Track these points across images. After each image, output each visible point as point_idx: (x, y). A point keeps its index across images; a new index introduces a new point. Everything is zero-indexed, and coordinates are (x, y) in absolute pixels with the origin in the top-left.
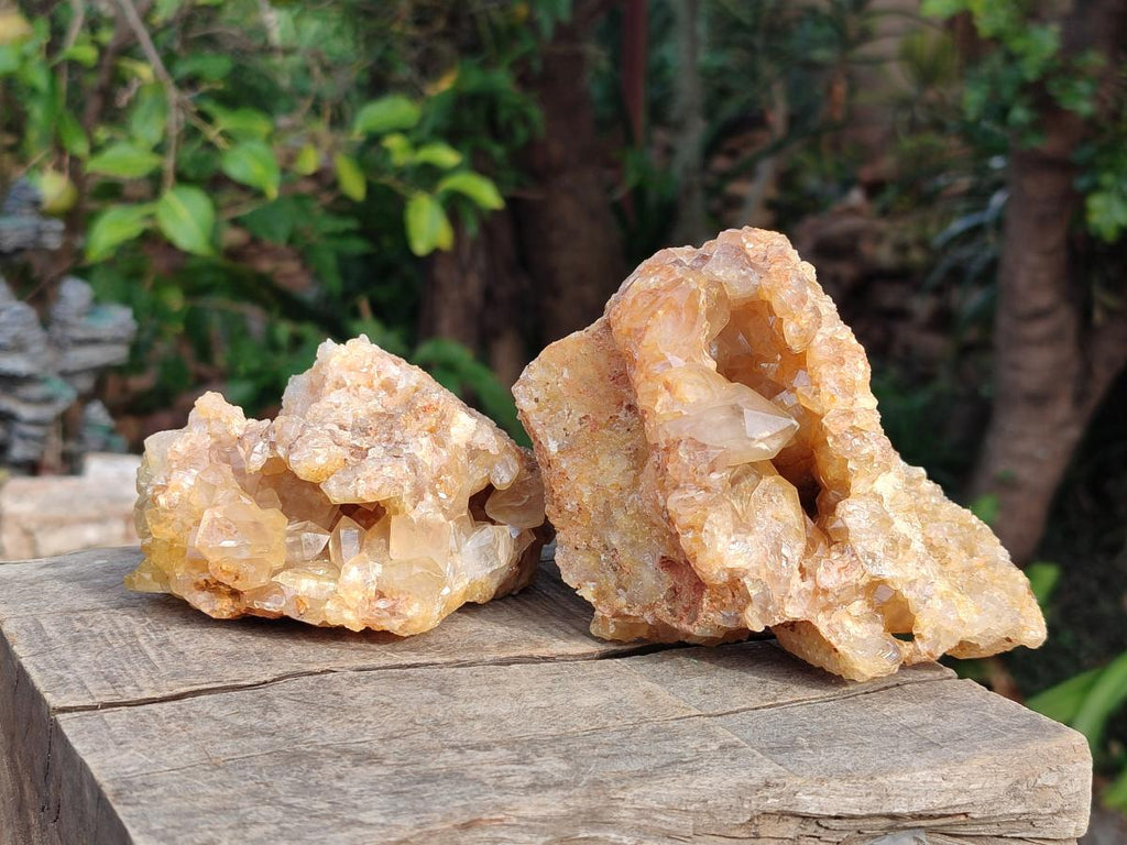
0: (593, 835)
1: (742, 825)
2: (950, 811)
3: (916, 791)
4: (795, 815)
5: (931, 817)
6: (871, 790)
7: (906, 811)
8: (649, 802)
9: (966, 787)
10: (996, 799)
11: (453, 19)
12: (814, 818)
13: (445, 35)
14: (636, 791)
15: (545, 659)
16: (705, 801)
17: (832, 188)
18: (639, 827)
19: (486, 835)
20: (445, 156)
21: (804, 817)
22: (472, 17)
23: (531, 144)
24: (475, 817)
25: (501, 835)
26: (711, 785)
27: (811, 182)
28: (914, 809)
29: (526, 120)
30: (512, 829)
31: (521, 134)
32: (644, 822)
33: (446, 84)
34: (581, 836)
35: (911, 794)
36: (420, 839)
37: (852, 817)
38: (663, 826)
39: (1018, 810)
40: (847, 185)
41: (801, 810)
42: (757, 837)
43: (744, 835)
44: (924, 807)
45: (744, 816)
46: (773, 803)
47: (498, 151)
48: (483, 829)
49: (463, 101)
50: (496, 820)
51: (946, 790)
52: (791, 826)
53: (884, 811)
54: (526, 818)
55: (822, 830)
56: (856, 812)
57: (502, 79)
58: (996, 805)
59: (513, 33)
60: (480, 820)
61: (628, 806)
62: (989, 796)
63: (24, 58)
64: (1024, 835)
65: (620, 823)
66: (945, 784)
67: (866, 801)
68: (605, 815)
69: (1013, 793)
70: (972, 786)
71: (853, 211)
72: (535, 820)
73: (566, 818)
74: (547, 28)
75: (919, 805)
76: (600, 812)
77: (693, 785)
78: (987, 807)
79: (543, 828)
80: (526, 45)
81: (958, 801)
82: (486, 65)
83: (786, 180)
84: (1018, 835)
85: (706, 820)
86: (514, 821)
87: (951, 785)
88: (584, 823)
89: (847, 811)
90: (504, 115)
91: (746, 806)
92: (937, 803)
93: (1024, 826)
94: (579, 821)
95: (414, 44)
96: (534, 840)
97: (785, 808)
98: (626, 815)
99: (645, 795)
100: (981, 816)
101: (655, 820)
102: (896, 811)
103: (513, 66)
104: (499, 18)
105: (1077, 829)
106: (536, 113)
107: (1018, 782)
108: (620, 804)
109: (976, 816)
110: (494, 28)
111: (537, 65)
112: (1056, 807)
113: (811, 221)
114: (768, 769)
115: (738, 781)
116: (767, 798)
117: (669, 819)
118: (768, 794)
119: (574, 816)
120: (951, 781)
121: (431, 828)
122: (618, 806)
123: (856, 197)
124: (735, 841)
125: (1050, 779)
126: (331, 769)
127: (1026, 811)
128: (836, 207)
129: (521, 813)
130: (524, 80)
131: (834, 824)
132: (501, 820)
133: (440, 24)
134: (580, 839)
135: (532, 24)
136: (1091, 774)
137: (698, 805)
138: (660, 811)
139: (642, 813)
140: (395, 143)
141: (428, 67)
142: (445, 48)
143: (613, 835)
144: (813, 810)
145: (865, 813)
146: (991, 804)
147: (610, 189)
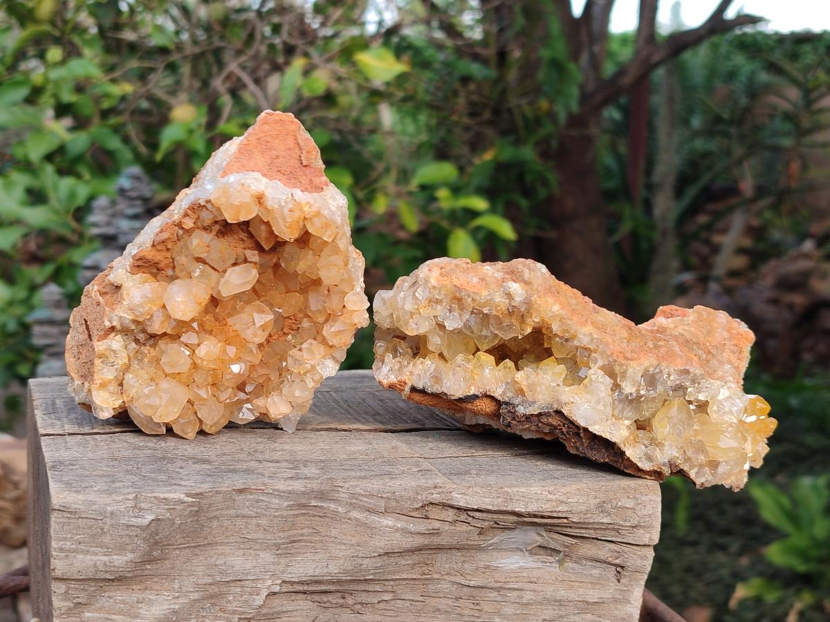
0: (320, 504)
1: (417, 509)
2: (555, 515)
3: (530, 498)
4: (452, 507)
5: (543, 517)
6: (499, 495)
7: (523, 510)
8: (358, 490)
9: (565, 500)
10: (588, 511)
11: (496, 112)
12: (465, 510)
13: (490, 123)
14: (351, 483)
15: (345, 430)
16: (394, 493)
17: (790, 238)
18: (351, 503)
19: (252, 497)
20: (480, 204)
21: (458, 509)
22: (510, 111)
23: (550, 199)
24: (247, 487)
25: (262, 498)
26: (400, 485)
27: (776, 235)
28: (529, 510)
29: (545, 183)
30: (269, 495)
31: (542, 193)
32: (355, 501)
33: (488, 156)
34: (312, 504)
35: (527, 500)
36: (210, 494)
37: (488, 511)
38: (366, 504)
39: (605, 521)
40: (803, 237)
41: (454, 503)
42: (427, 518)
43: (418, 516)
44: (536, 509)
45: (418, 503)
46: (436, 497)
47: (524, 203)
48: (251, 494)
49: (500, 167)
50: (260, 490)
51: (551, 500)
52: (450, 513)
53: (509, 508)
54: (278, 491)
55: (471, 519)
56: (490, 507)
57: (528, 153)
58: (589, 515)
59: (539, 121)
60: (250, 488)
61: (344, 491)
62: (583, 508)
63: (191, 132)
64: (613, 539)
65: (340, 500)
66: (550, 496)
67: (496, 501)
68: (329, 495)
69: (601, 507)
70: (569, 500)
71: (807, 256)
72: (284, 492)
73: (304, 493)
74: (562, 117)
75: (533, 508)
76: (327, 493)
77: (388, 484)
78: (582, 515)
79: (289, 497)
80: (548, 129)
81: (560, 508)
82: (518, 142)
83: (757, 233)
84: (609, 539)
85: (394, 504)
86: (271, 491)
87: (554, 498)
88: (315, 498)
89: (483, 507)
90: (529, 178)
91: (419, 498)
92: (546, 508)
93: (613, 533)
94: (313, 496)
95: (467, 129)
96: (282, 503)
97: (444, 501)
98: (343, 496)
99: (357, 486)
100: (578, 521)
101: (361, 501)
102: (517, 510)
103: (537, 144)
104: (528, 111)
105: (650, 539)
106: (553, 178)
107: (604, 502)
108: (340, 489)
109: (574, 520)
110: (524, 117)
111: (554, 144)
112: (635, 522)
113: (773, 263)
114: (440, 480)
115: (418, 484)
116: (433, 494)
117: (369, 501)
118: (434, 492)
119: (309, 493)
120: (554, 495)
121: (218, 489)
122: (338, 491)
123: (808, 245)
124: (412, 518)
125: (630, 504)
126: (179, 464)
127: (611, 522)
128: (792, 253)
129: (275, 488)
130: (545, 155)
131: (477, 514)
132: (263, 490)
133: (487, 115)
134: (312, 506)
135: (552, 115)
136: (660, 504)
137: (389, 494)
138: (365, 496)
139: (353, 495)
140: (443, 194)
141: (477, 145)
142: (489, 132)
143: (332, 506)
144: (462, 504)
145: (496, 509)
146: (585, 514)
147: (611, 232)
